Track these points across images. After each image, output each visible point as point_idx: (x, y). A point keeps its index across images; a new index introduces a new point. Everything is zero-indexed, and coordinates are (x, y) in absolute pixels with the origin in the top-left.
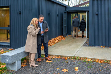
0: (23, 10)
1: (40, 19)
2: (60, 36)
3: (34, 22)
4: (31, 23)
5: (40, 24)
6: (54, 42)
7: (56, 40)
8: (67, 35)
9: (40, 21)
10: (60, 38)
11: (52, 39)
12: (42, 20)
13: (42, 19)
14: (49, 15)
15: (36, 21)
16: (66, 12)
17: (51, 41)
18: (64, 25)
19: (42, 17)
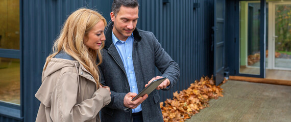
1: (119, 17)
2: (203, 82)
3: (79, 38)
5: (120, 48)
6: (186, 109)
7: (191, 98)
8: (225, 75)
9: (119, 32)
10: (205, 89)
11: (176, 94)
12: (131, 25)
13: (126, 16)
15: (89, 29)
17: (174, 103)
18: (218, 43)
19: (129, 5)
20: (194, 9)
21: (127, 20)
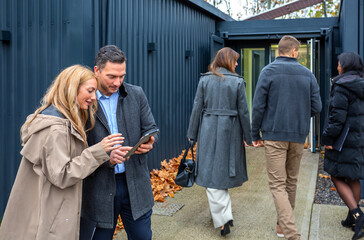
0: (19, 24)
1: (104, 73)
4: (47, 98)
11: (164, 163)
14: (150, 52)
16: (221, 40)
17: (162, 173)
19: (115, 61)
20: (186, 58)
21: (114, 77)
